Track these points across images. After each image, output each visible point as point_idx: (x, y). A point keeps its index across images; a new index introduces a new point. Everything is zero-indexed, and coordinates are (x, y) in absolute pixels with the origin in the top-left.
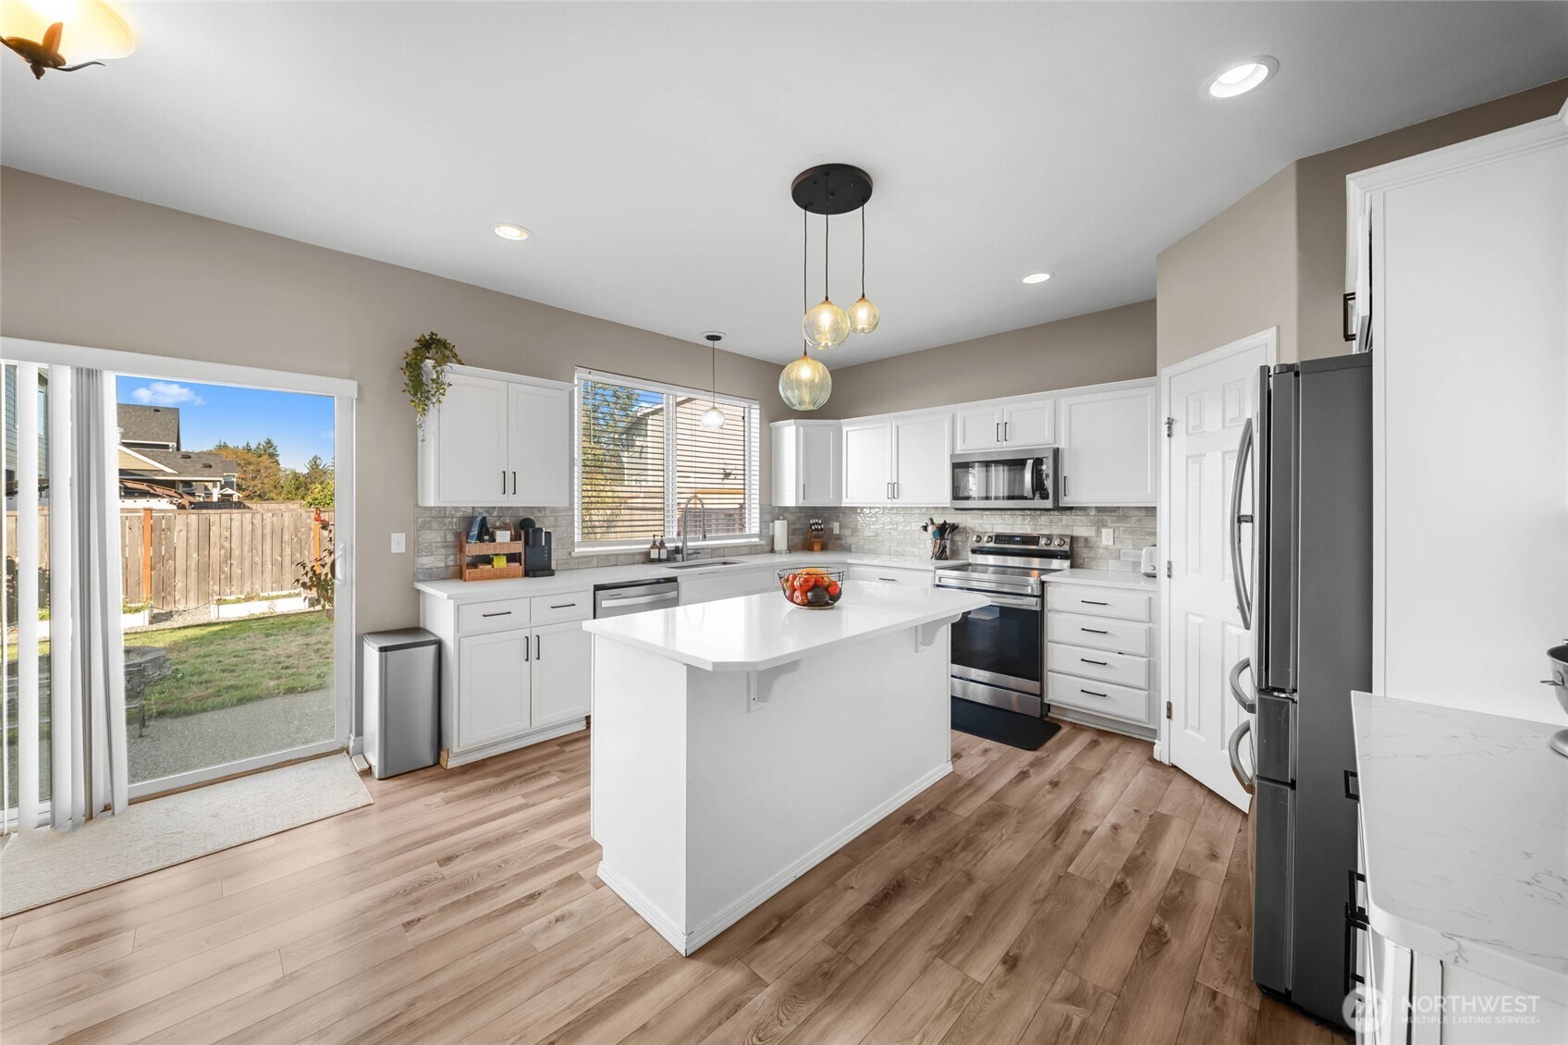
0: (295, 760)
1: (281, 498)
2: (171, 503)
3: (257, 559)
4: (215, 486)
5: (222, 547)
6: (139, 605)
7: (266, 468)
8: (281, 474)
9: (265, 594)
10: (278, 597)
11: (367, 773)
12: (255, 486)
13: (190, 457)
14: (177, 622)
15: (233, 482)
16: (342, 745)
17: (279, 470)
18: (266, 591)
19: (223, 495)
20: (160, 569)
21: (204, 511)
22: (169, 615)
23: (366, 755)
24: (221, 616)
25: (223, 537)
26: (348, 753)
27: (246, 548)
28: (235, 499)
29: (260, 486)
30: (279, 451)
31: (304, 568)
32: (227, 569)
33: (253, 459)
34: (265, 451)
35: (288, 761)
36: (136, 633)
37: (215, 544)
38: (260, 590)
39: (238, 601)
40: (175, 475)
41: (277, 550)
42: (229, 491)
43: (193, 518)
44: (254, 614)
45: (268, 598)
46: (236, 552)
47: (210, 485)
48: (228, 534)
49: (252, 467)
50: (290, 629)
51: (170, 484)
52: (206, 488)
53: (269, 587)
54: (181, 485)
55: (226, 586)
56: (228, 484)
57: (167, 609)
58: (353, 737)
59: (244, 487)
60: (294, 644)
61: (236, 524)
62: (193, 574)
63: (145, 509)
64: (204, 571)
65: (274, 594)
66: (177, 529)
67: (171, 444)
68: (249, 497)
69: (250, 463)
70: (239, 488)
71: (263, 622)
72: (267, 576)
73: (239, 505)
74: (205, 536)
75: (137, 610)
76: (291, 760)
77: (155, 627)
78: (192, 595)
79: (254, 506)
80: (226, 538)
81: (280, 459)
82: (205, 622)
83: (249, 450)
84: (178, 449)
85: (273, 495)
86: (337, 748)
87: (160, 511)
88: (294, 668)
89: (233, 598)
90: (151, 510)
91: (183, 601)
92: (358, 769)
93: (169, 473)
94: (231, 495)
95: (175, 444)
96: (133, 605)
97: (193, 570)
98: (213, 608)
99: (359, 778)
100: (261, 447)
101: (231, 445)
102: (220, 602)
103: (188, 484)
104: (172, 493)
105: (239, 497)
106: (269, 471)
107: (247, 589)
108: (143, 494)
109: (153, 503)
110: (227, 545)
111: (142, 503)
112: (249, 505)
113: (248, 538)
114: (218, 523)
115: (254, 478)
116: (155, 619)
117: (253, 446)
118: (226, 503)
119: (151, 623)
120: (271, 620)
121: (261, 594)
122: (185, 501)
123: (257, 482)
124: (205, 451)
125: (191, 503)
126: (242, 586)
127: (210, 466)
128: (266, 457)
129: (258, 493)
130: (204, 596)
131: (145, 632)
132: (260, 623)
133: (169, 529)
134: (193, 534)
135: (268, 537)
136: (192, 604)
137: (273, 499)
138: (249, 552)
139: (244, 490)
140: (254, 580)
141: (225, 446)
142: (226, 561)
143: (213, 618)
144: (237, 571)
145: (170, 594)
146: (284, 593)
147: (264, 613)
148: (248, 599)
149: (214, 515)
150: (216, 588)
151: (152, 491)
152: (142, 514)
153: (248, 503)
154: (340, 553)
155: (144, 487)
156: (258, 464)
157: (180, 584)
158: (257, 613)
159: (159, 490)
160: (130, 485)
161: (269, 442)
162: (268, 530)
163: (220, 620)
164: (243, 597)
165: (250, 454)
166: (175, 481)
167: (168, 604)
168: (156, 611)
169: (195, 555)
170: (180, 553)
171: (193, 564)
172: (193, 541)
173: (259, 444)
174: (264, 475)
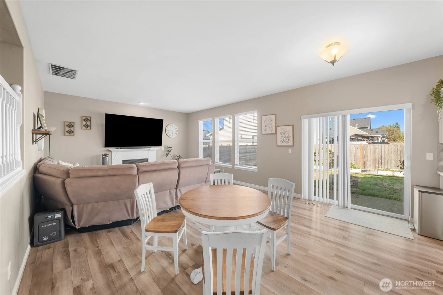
0: (390, 216)
1: (400, 141)
2: (367, 142)
3: (389, 159)
4: (379, 138)
5: (379, 155)
6: (359, 167)
7: (396, 131)
8: (401, 133)
9: (391, 170)
10: (395, 171)
11: (414, 230)
12: (392, 137)
13: (373, 130)
14: (367, 173)
15: (385, 136)
16: (406, 219)
17: (400, 132)
18: (392, 169)
19: (382, 140)
20: (364, 159)
21: (375, 145)
22: (366, 171)
23: (414, 224)
24: (378, 173)
25: (379, 152)
26: (408, 221)
27: (386, 155)
28: (386, 141)
29: (394, 137)
30: (400, 126)
31: (401, 162)
32: (381, 161)
33: (392, 129)
34: (396, 126)
35: (388, 215)
36: (358, 174)
37: (377, 154)
38: (390, 168)
39: (383, 170)
40: (369, 135)
41: (396, 157)
42: (384, 139)
43: (372, 146)
44: (388, 175)
45: (392, 171)
46: (383, 156)
47: (378, 137)
48: (381, 151)
49: (391, 131)
50: (399, 181)
51: (368, 138)
52: (378, 138)
53: (393, 168)
54: (371, 137)
55: (380, 165)
56: (383, 137)
57: (365, 169)
58: (410, 217)
59: (389, 137)
60: (399, 186)
61: (383, 148)
62: (372, 161)
63: (361, 144)
64: (374, 160)
65: (394, 170)
66: (368, 149)
67: (368, 127)
68: (390, 140)
69: (390, 130)
70: (387, 138)
71: (390, 177)
72: (392, 164)
73: (387, 143)
74: (375, 151)
75: (359, 168)
76: (389, 216)
77: (362, 173)
78: (371, 166)
79: (390, 143)
80: (380, 152)
81: (400, 128)
82: (374, 174)
83: (390, 126)
84: (370, 128)
85: (398, 140)
86: (405, 218)
87: (364, 144)
88: (398, 193)
89: (382, 169)
90: (362, 144)
91: (369, 168)
92: (410, 227)
93: (368, 134)
94: (385, 140)
95: (369, 127)
96: (358, 167)
97: (372, 160)
98: (376, 171)
99: (411, 230)
100: (394, 125)
101: (385, 125)
102: (378, 170)
103: (372, 137)
104: (367, 140)
105: (387, 141)
106: (397, 132)
107: (386, 167)
108: (361, 140)
109: (363, 142)
110: (381, 154)
111: (361, 142)
112: (389, 143)
113: (386, 153)
114: (378, 148)
115: (392, 135)
116: (363, 171)
117: (392, 125)
118: (383, 142)
119: (361, 172)
120: (393, 178)
121: (390, 169)
122: (370, 142)
123: (393, 136)
124: (378, 128)
125: (372, 142)
126: (385, 166)
127: (378, 132)
128: (396, 128)
129: (393, 139)
130: (375, 168)
131: (360, 174)
132: (389, 177)
133: (366, 149)
134: (372, 151)
135: (393, 153)
136: (371, 169)
137: (398, 141)
138: (387, 156)
139: (389, 138)
140: (388, 165)
141: (383, 126)
142: (380, 159)
143: (376, 174)
144: (383, 162)
145: (366, 166)
146: (398, 170)
147: (391, 175)
148: (386, 170)
149: (377, 146)
150: (378, 166)
151: (363, 139)
152: (360, 145)
153: (389, 142)
154: (406, 158)
155: (361, 138)
156: (393, 130)
157: (368, 163)
158: (389, 174)
159: (364, 139)
160: (358, 138)
161: (397, 123)
162: (393, 150)
163: (378, 175)
164: (385, 169)
165: (391, 127)
166: (369, 137)
167: (366, 168)
168: (363, 169)
169: (372, 156)
170: (369, 155)
171: (372, 158)
172: (372, 152)
173: (394, 124)
174: (395, 133)
